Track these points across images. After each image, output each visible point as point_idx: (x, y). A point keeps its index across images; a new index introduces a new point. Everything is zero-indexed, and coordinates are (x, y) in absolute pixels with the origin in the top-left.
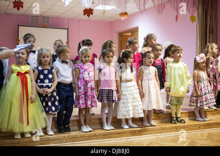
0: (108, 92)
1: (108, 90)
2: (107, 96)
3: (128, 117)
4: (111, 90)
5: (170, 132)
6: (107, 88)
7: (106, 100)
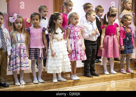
0: (36, 50)
1: (36, 49)
2: (35, 54)
3: (58, 72)
4: (38, 48)
5: (99, 82)
6: (35, 47)
7: (34, 57)
